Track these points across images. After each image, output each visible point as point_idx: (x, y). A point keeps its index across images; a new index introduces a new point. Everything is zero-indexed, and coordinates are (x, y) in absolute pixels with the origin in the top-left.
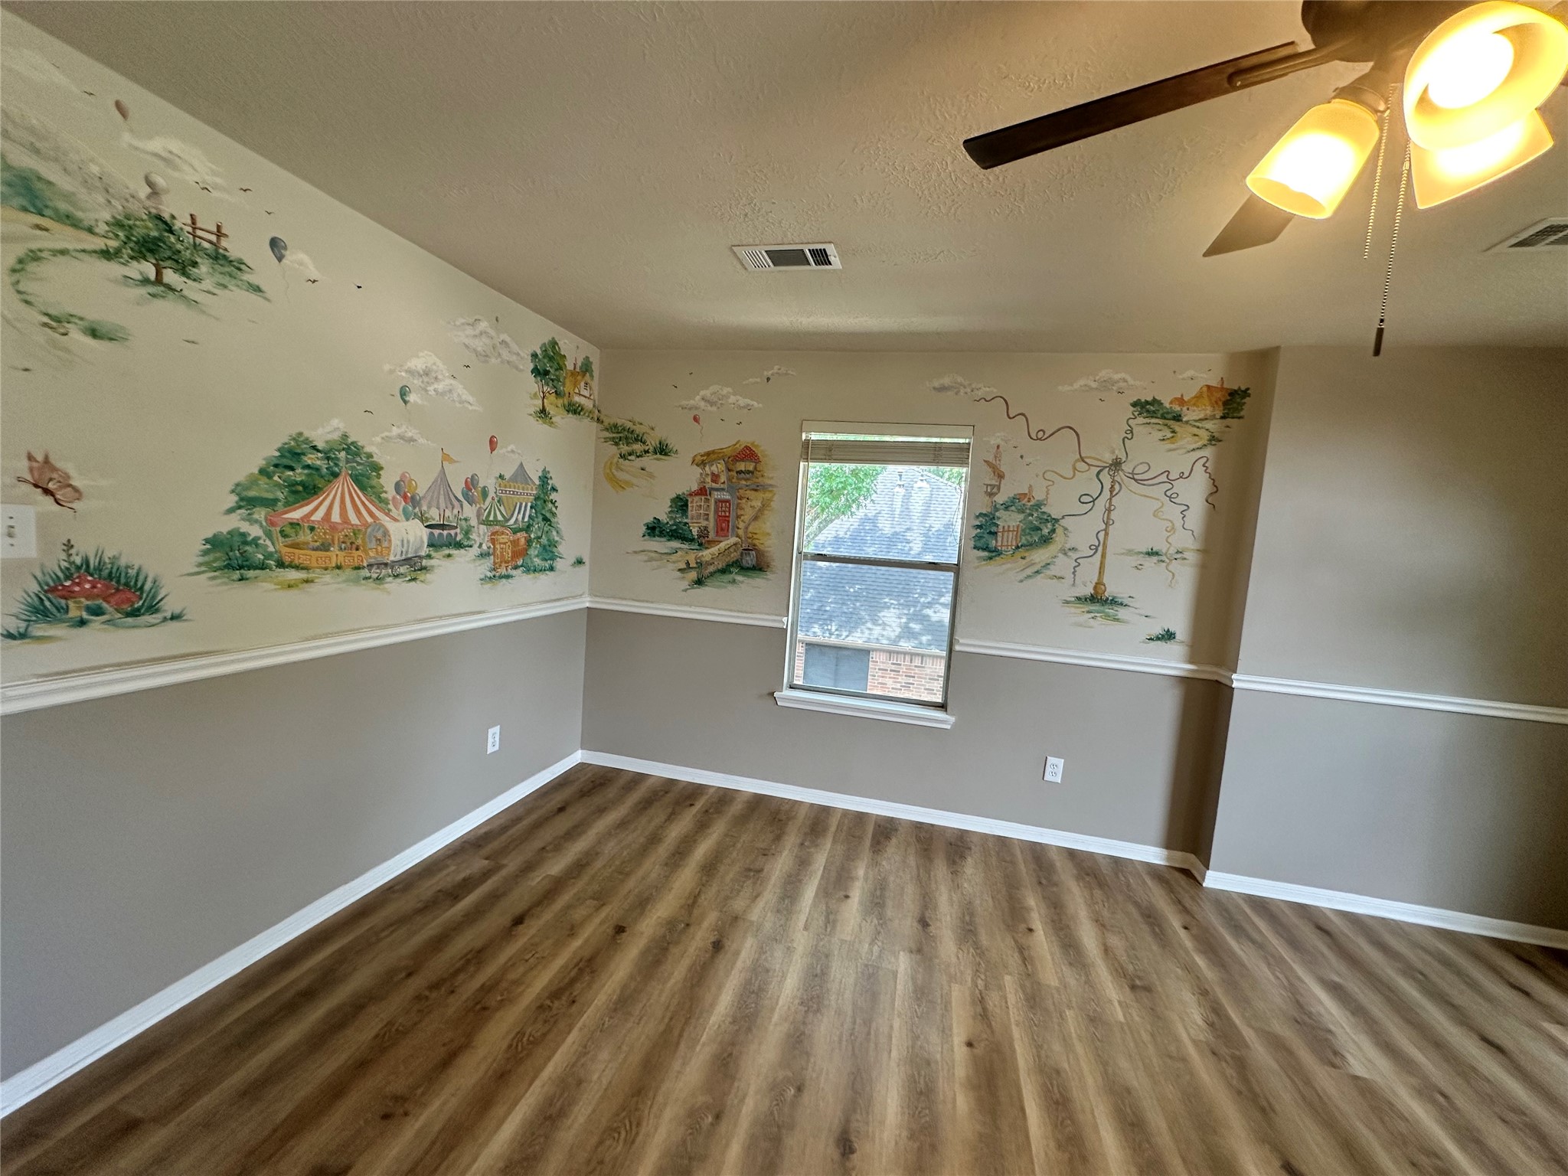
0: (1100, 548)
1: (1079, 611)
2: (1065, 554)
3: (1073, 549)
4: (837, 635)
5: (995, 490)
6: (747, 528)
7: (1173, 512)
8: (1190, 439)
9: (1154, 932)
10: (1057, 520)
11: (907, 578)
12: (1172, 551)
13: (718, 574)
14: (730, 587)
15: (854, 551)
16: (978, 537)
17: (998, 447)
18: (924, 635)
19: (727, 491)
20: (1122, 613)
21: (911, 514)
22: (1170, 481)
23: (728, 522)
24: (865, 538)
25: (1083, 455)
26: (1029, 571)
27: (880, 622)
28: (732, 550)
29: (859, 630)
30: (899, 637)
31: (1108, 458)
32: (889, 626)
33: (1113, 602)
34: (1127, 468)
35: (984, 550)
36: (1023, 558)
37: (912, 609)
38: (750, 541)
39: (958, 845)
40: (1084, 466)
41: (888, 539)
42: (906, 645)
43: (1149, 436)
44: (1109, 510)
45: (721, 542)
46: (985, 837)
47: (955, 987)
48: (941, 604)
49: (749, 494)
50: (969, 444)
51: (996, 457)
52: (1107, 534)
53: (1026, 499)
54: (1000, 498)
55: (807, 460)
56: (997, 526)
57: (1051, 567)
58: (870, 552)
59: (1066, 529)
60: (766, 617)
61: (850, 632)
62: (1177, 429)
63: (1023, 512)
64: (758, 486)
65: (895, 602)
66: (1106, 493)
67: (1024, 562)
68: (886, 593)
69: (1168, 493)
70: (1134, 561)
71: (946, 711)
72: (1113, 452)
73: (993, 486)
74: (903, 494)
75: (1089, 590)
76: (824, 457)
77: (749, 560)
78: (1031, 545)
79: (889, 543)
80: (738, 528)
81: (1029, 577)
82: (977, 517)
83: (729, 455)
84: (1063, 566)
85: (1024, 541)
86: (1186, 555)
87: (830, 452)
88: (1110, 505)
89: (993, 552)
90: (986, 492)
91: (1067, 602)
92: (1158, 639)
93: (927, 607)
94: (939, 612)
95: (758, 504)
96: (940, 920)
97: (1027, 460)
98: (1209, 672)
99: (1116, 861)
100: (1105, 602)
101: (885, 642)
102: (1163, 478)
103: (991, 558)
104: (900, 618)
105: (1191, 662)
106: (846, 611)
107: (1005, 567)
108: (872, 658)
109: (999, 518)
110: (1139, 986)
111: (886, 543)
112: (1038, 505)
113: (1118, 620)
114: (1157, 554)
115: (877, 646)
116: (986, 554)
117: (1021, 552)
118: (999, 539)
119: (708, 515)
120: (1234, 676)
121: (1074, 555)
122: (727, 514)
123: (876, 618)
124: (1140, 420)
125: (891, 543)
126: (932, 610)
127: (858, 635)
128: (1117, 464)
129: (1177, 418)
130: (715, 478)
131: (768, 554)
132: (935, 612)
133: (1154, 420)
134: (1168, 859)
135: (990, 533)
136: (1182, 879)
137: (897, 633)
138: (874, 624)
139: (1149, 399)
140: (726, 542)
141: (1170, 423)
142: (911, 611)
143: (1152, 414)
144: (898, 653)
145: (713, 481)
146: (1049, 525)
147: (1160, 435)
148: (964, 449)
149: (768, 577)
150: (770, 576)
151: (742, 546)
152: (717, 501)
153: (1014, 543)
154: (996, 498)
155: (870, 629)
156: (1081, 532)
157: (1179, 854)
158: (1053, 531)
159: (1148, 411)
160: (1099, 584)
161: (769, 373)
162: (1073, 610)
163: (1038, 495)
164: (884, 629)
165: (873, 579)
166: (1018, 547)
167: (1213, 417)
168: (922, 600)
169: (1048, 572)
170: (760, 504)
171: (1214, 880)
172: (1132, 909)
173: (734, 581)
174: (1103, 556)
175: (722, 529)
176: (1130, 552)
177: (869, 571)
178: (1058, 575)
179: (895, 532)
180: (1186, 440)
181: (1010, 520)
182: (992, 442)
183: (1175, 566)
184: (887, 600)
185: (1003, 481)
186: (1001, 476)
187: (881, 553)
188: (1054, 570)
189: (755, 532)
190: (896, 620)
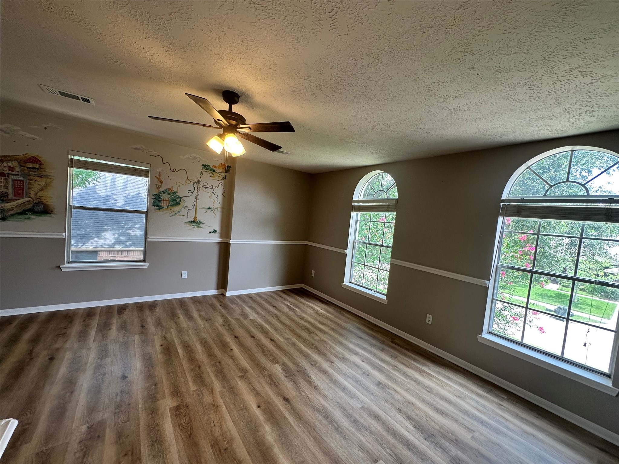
0: (195, 207)
1: (189, 225)
2: (184, 208)
3: (187, 207)
4: (76, 246)
5: (160, 187)
6: (36, 194)
7: (214, 197)
8: (217, 177)
9: (213, 309)
10: (181, 198)
11: (117, 217)
12: (215, 208)
13: (17, 215)
14: (26, 221)
15: (82, 204)
16: (154, 202)
17: (160, 172)
18: (128, 242)
19: (21, 176)
20: (202, 225)
21: (117, 187)
22: (213, 188)
23: (23, 190)
24: (89, 197)
25: (188, 178)
26: (173, 213)
27: (103, 237)
28: (26, 203)
29: (90, 242)
30: (114, 244)
31: (196, 180)
32: (109, 239)
33: (200, 222)
34: (201, 183)
35: (156, 206)
36: (171, 209)
37: (121, 231)
38: (39, 200)
39: (153, 306)
40: (189, 182)
41: (104, 198)
42: (118, 247)
43: (207, 175)
44: (197, 195)
45: (18, 200)
46: (162, 301)
47: (156, 337)
48: (136, 228)
49: (36, 178)
50: (149, 170)
51: (159, 176)
52: (197, 203)
53: (171, 191)
54: (162, 189)
55: (72, 166)
56: (161, 198)
57: (180, 212)
58: (93, 204)
59: (184, 201)
60: (53, 234)
61: (84, 244)
62: (214, 174)
63: (170, 195)
64: (42, 175)
65: (111, 228)
66: (196, 191)
67: (171, 210)
68: (105, 224)
69: (213, 192)
70: (205, 210)
71: (145, 262)
72: (197, 178)
73: (159, 185)
74: (111, 177)
75: (192, 219)
76: (81, 167)
77: (40, 208)
78: (173, 205)
79: (104, 200)
80: (30, 194)
81: (173, 215)
82: (154, 195)
83: (21, 159)
84: (184, 212)
85: (171, 204)
86: (218, 209)
87: (84, 165)
88: (197, 194)
89: (160, 207)
90: (156, 187)
91: (186, 223)
92: (212, 232)
93: (129, 230)
94: (135, 231)
95: (43, 184)
96: (149, 324)
97: (170, 178)
98: (225, 240)
99: (204, 297)
100: (197, 222)
101: (106, 246)
102: (211, 187)
103: (159, 209)
104: (114, 235)
105: (221, 238)
106: (80, 233)
107: (165, 212)
108: (99, 255)
109: (161, 196)
110: (208, 320)
111: (103, 200)
112: (175, 193)
113: (201, 228)
114: (211, 209)
115: (102, 249)
116: (157, 208)
117: (170, 207)
118: (162, 203)
119: (7, 186)
120: (230, 240)
121: (187, 209)
122: (22, 187)
123: (100, 236)
124: (204, 170)
125: (106, 200)
126: (132, 231)
127: (90, 244)
128: (198, 182)
129: (214, 171)
130: (11, 169)
131: (51, 206)
132: (133, 232)
133: (208, 171)
134: (218, 292)
135: (159, 201)
136: (221, 296)
137: (113, 242)
138: (99, 239)
139: (207, 164)
140: (22, 200)
141: (213, 172)
142: (120, 232)
143: (208, 169)
144: (114, 251)
145: (9, 170)
146: (179, 199)
147: (210, 175)
148: (147, 171)
149: (52, 216)
150: (53, 215)
151: (33, 202)
152: (13, 180)
153: (167, 204)
154: (160, 189)
155: (96, 241)
156: (189, 201)
157: (220, 290)
158: (180, 201)
159: (206, 168)
160: (195, 217)
161: (46, 126)
162: (188, 225)
163: (175, 190)
164: (105, 241)
165: (96, 218)
166: (169, 206)
167: (223, 172)
168: (126, 226)
169: (179, 214)
170: (44, 184)
171: (229, 294)
172: (208, 306)
173: (29, 218)
174: (196, 209)
175: (19, 194)
176: (203, 208)
177: (94, 213)
178: (183, 214)
179: (107, 195)
180: (217, 178)
181: (166, 197)
182: (158, 171)
183: (215, 212)
184: (105, 227)
185: (162, 184)
186: (162, 182)
187: (100, 205)
188: (181, 213)
189: (42, 196)
190: (111, 236)
